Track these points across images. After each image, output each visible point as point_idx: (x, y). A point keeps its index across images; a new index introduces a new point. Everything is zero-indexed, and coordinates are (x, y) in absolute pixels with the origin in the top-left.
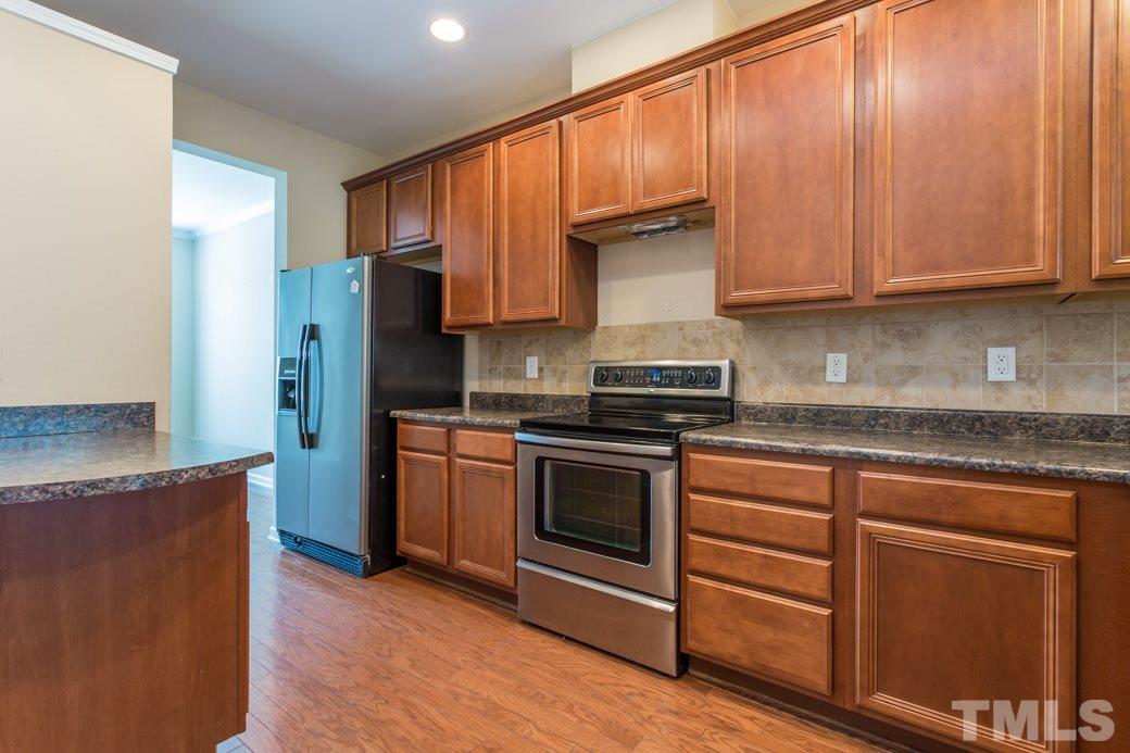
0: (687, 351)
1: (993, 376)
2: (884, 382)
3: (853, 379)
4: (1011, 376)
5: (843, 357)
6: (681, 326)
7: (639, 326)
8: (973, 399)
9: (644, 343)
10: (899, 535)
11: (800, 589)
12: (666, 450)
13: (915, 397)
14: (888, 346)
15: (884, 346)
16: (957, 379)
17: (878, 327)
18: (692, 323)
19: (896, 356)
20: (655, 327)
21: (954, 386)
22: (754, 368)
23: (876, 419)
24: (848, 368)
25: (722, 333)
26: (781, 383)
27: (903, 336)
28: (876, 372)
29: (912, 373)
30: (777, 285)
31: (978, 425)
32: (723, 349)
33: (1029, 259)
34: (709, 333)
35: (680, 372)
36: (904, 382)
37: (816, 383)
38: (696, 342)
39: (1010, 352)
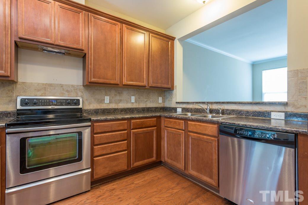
0: (64, 94)
1: (132, 101)
2: (116, 103)
3: (110, 102)
4: (134, 102)
5: (108, 97)
6: (62, 86)
7: (43, 84)
8: (129, 106)
9: (45, 90)
10: (138, 131)
11: (122, 149)
12: (89, 124)
13: (122, 106)
14: (117, 95)
15: (116, 95)
16: (127, 102)
17: (115, 91)
18: (66, 85)
19: (118, 98)
20: (50, 85)
21: (127, 103)
22: (87, 100)
23: (115, 111)
24: (109, 100)
25: (77, 89)
26: (94, 104)
27: (119, 93)
28: (115, 101)
29: (120, 101)
30: (104, 79)
31: (130, 110)
32: (77, 94)
33: (143, 82)
34: (72, 89)
35: (65, 101)
36: (119, 103)
37: (102, 103)
38: (68, 91)
39: (134, 97)
